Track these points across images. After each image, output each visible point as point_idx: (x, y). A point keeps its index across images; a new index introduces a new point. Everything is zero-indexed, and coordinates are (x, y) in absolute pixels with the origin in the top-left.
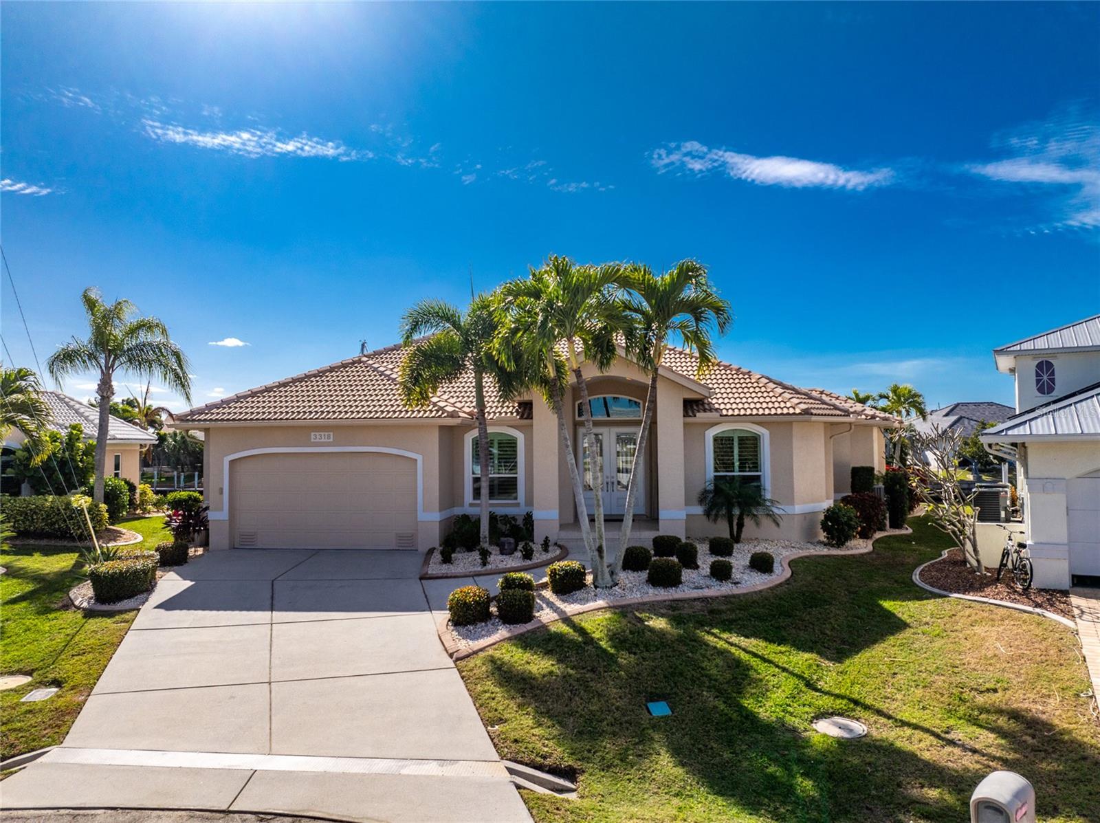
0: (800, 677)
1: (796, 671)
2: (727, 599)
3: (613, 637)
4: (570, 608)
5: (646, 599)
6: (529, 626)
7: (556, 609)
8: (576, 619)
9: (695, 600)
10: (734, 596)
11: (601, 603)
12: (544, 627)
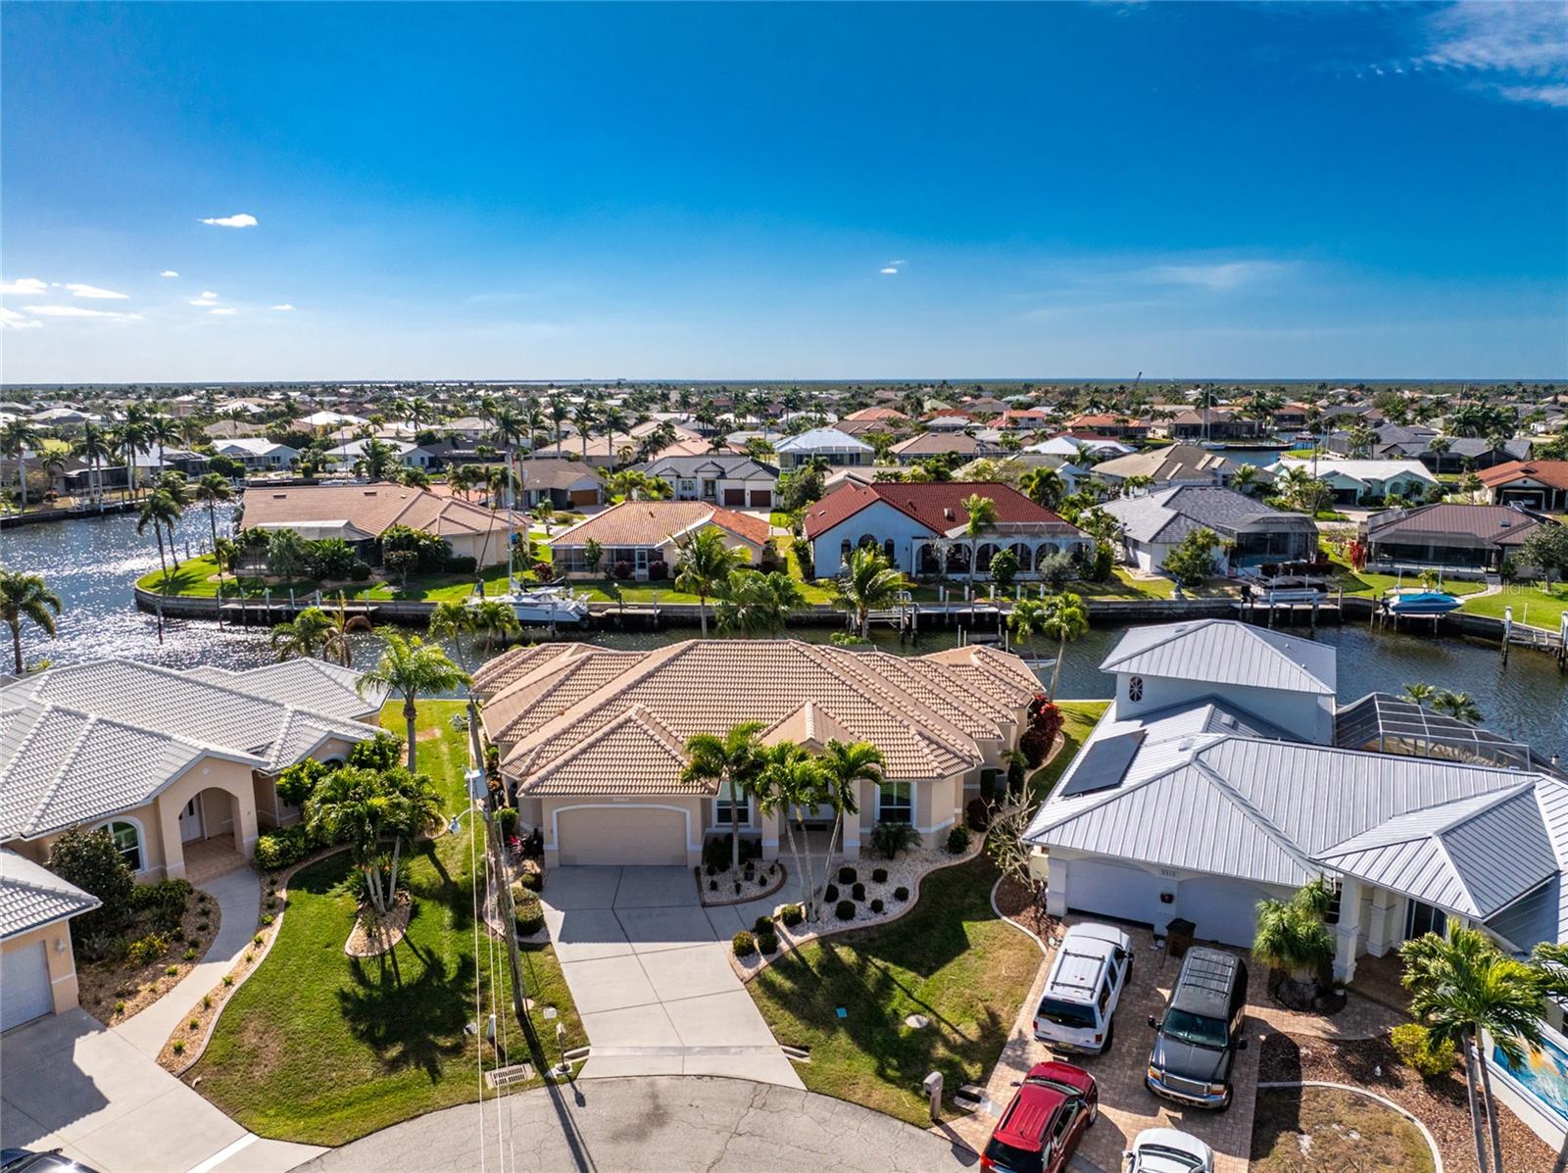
0: (906, 991)
1: (905, 986)
2: (879, 926)
3: (819, 965)
4: (796, 940)
5: (837, 930)
6: (776, 956)
7: (788, 942)
8: (799, 949)
9: (861, 929)
10: (883, 925)
11: (811, 935)
12: (783, 956)
